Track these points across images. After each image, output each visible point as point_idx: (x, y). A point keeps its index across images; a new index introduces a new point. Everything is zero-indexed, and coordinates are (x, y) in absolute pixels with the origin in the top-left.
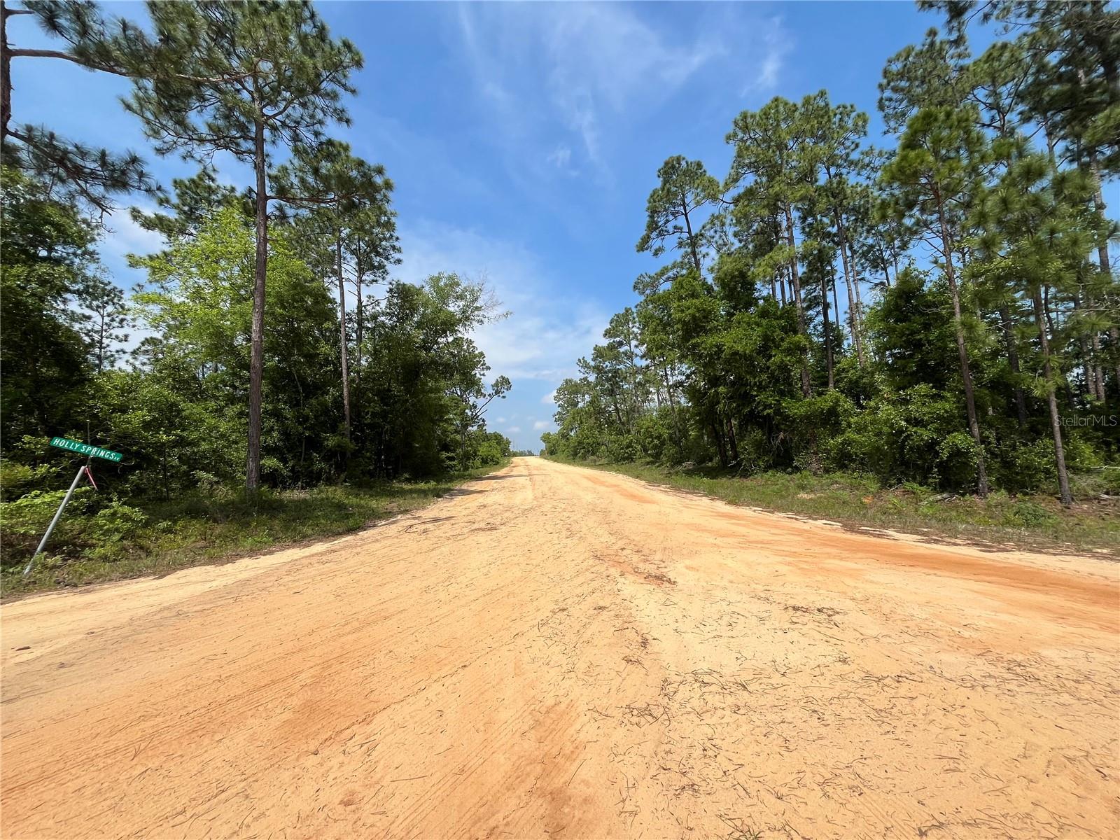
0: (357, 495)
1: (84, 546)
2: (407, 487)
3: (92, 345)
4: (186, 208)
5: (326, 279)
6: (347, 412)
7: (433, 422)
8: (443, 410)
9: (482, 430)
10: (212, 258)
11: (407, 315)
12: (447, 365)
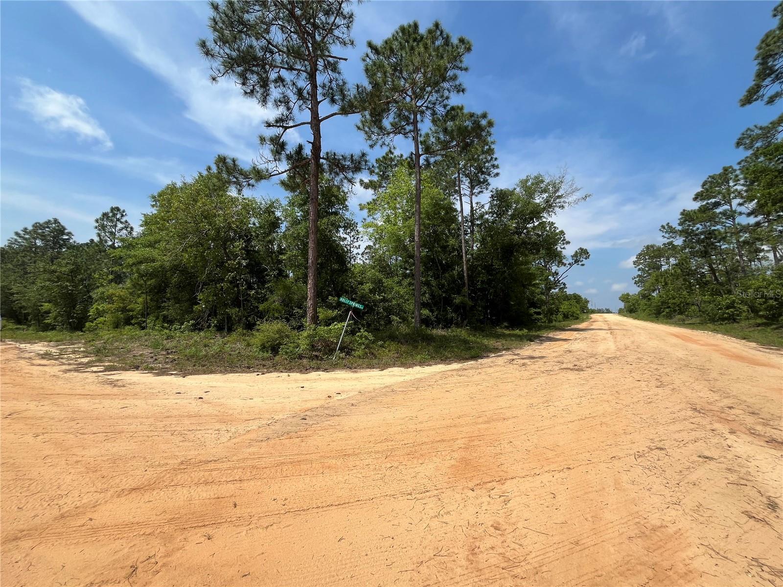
0: (474, 335)
1: (352, 350)
2: (507, 332)
3: (347, 252)
4: (381, 173)
5: (451, 197)
6: (466, 281)
7: (524, 286)
8: (532, 277)
9: (562, 292)
10: (393, 197)
11: (503, 211)
12: (535, 243)
